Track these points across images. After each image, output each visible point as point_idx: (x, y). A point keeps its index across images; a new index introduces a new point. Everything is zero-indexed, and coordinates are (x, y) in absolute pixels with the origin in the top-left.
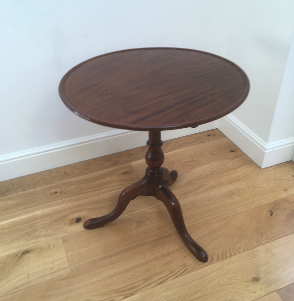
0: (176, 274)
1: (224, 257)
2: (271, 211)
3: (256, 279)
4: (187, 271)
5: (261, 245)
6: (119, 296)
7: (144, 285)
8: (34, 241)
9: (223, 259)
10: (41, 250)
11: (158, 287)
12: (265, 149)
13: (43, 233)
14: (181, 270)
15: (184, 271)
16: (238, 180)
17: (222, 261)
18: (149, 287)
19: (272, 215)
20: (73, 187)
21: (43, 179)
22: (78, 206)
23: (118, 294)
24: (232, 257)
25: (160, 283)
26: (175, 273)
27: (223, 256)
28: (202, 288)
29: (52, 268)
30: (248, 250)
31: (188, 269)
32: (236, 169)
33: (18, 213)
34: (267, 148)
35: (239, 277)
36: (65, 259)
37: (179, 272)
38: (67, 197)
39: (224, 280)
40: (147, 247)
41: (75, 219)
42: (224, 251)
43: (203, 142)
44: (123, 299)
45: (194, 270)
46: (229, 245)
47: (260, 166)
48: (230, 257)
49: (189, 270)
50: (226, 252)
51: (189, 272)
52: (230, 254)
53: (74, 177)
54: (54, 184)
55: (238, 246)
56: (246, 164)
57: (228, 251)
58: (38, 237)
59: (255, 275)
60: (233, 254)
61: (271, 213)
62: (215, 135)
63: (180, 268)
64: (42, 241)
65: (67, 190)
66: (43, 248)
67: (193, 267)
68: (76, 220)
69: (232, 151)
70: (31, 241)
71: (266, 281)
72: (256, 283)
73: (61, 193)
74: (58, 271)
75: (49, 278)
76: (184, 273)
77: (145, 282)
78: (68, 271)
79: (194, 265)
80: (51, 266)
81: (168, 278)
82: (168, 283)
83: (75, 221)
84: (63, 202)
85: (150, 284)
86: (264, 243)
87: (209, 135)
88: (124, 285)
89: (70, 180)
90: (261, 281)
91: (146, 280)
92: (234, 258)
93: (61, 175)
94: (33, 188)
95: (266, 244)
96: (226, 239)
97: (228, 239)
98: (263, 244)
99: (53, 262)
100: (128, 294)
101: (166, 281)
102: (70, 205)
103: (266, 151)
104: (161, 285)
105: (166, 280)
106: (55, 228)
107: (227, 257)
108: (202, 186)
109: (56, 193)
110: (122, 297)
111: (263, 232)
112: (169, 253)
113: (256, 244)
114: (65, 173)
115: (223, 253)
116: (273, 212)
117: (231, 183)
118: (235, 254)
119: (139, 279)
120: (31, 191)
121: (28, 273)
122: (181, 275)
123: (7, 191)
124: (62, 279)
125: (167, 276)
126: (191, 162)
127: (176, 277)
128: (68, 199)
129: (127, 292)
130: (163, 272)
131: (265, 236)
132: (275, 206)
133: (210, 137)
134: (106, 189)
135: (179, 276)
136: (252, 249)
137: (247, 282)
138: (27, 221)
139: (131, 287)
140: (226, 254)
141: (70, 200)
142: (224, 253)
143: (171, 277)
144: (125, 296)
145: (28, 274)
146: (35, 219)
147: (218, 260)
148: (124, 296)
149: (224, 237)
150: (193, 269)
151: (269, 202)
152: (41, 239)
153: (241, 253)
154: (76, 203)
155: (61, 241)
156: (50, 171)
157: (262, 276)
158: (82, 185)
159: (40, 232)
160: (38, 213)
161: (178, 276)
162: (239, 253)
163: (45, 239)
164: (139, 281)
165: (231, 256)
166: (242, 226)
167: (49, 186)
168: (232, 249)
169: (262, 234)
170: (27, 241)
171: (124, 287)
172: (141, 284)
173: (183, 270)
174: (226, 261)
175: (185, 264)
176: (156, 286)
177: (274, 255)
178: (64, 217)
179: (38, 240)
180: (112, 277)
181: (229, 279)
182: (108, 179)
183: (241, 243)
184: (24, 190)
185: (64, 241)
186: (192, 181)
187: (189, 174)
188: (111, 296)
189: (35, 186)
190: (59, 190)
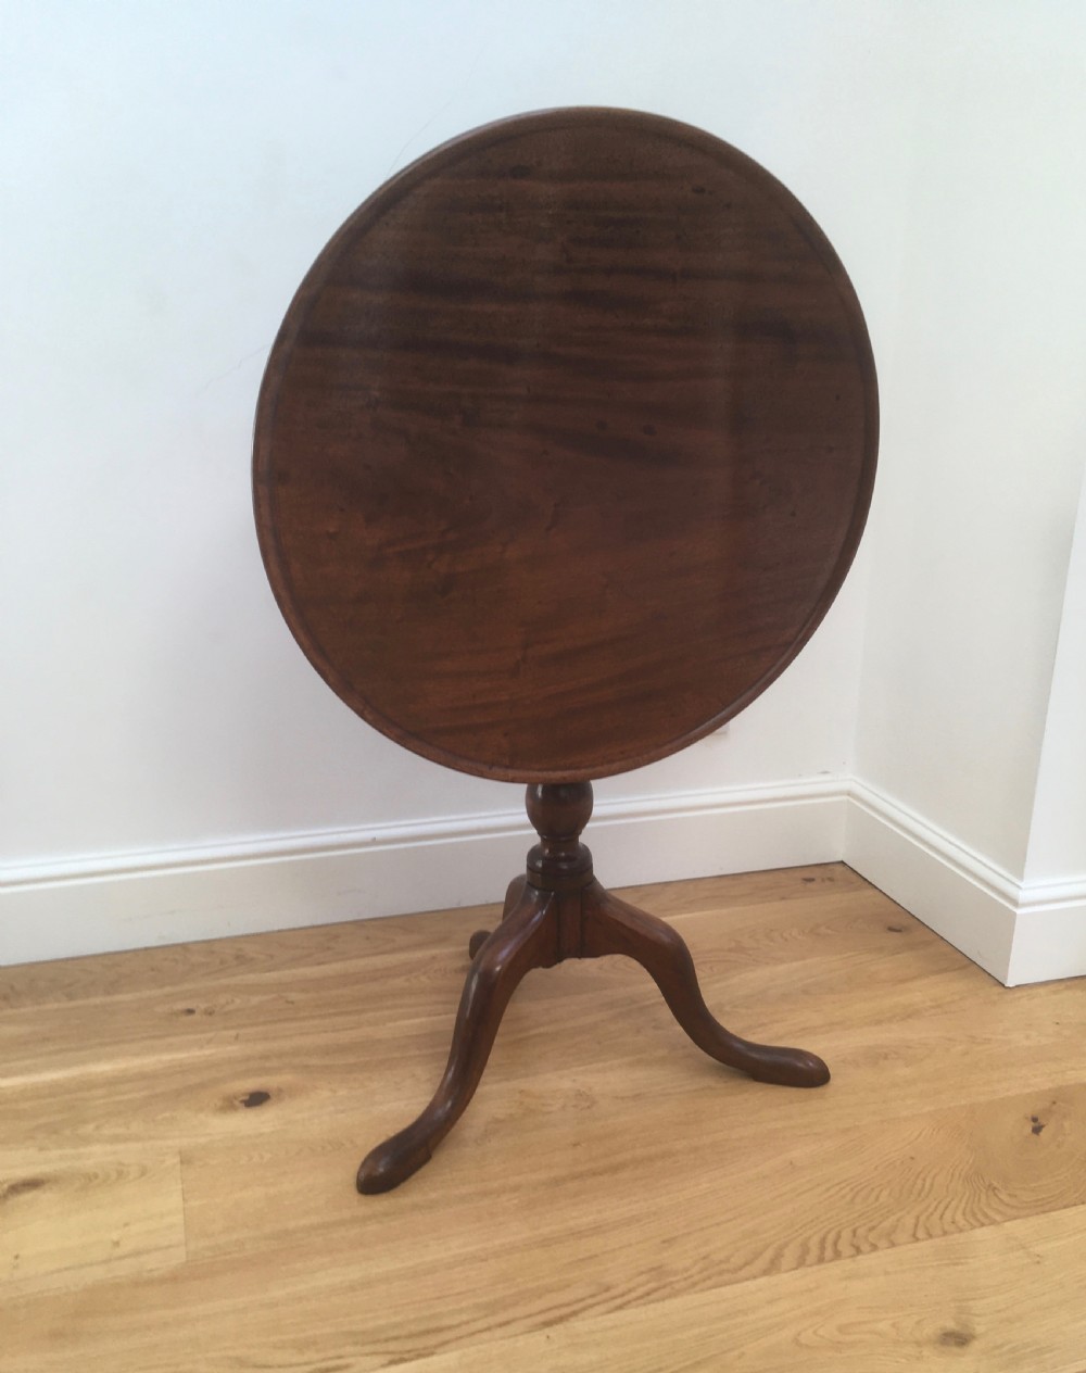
0: (623, 1295)
1: (829, 1253)
2: (1035, 1120)
3: (957, 1339)
4: (667, 1291)
5: (983, 1225)
6: (367, 1355)
7: (480, 1325)
8: (68, 1151)
9: (821, 1260)
10: (88, 1182)
11: (539, 1337)
12: (1015, 903)
13: (107, 1131)
14: (639, 1286)
15: (655, 1290)
16: (910, 1014)
17: (815, 1268)
18: (498, 1333)
19: (1037, 1130)
20: (255, 1000)
21: (153, 970)
22: (265, 1057)
23: (368, 1349)
24: (860, 1257)
25: (548, 1324)
26: (614, 1292)
27: (822, 1248)
28: (725, 1352)
29: (117, 1244)
30: (930, 1236)
31: (672, 1283)
32: (902, 981)
33: (28, 1062)
34: (1022, 896)
35: (883, 1326)
36: (178, 1219)
37: (630, 1291)
38: (225, 1028)
39: (821, 1332)
40: (516, 1201)
41: (243, 1094)
42: (828, 1232)
43: (783, 898)
44: (383, 1366)
45: (697, 1288)
46: (856, 1215)
47: (1001, 980)
48: (852, 1256)
49: (677, 1286)
50: (839, 1236)
51: (675, 1294)
52: (853, 1245)
53: (270, 971)
54: (187, 986)
55: (887, 1224)
56: (945, 970)
57: (846, 1234)
58: (86, 1140)
59: (951, 1325)
60: (865, 1247)
61: (1037, 1124)
62: (831, 879)
63: (643, 1278)
64: (96, 1155)
65: (231, 1007)
66: (96, 1176)
67: (696, 1278)
68: (247, 1098)
69: (891, 929)
70: (55, 1153)
71: (997, 1347)
72: (955, 1350)
73: (210, 1013)
74: (137, 1253)
75: (99, 1274)
76: (652, 1297)
77: (486, 1316)
78: (178, 1257)
79: (701, 1272)
80: (115, 1236)
81: (584, 1309)
82: (579, 1325)
83: (242, 1101)
84: (209, 1041)
85: (507, 1323)
86: (998, 1218)
87: (811, 880)
88: (398, 1319)
89: (252, 978)
90: (976, 1345)
91: (492, 1308)
92: (867, 1261)
93: (222, 962)
94: (108, 993)
95: (1007, 1224)
96: (843, 1197)
97: (848, 1198)
98: (993, 1222)
99: (126, 1225)
100: (409, 1351)
101: (572, 1319)
102: (234, 1050)
103: (1018, 911)
104: (547, 1331)
105: (575, 1313)
106: (160, 1117)
107: (837, 1255)
108: (763, 1025)
109: (190, 1012)
110: (384, 1359)
111: (995, 1184)
112: (600, 1227)
113: (965, 1219)
114: (237, 957)
115: (823, 1241)
116: (1042, 1121)
117: (879, 1022)
118: (874, 1248)
119: (464, 1304)
120: (98, 1000)
121: (15, 1253)
122: (642, 1301)
123: (5, 998)
124: (150, 1282)
125: (582, 1300)
126: (730, 950)
127: (620, 1307)
128: (233, 1033)
129: (409, 1345)
130: (568, 1286)
131: (1004, 1197)
132: (1054, 1103)
133: (810, 885)
134: (386, 1013)
135: (634, 1303)
136: (945, 1233)
137: (918, 1344)
138: (54, 1090)
139: (422, 1327)
140: (835, 1244)
141: (237, 1037)
142: (831, 1237)
143: (598, 1304)
144: (397, 1357)
145: (17, 1257)
146: (88, 1085)
147: (801, 1262)
148: (389, 1357)
149: (837, 1188)
150: (694, 1284)
151: (1028, 1091)
152: (97, 1149)
153: (900, 1245)
154: (260, 1047)
155: (172, 1160)
156: (184, 947)
157: (980, 1329)
158: (293, 996)
159: (97, 1128)
160: (104, 1068)
161: (629, 1302)
162: (893, 1245)
163: (109, 1148)
164: (461, 1311)
165: (858, 1251)
166: (912, 1158)
167: (168, 990)
168: (861, 1232)
169: (995, 1188)
170: (41, 1149)
171: (396, 1326)
172: (467, 1323)
173: (653, 1285)
174: (834, 1269)
175: (660, 1267)
176: (529, 1332)
177: (1038, 1263)
178: (202, 1086)
179: (82, 1150)
180: (352, 1288)
181: (842, 1329)
182: (399, 982)
183: (899, 1215)
184: (70, 997)
185: (186, 1160)
186: (727, 1008)
187: (717, 986)
188: (332, 1353)
189: (113, 987)
190: (203, 1006)
